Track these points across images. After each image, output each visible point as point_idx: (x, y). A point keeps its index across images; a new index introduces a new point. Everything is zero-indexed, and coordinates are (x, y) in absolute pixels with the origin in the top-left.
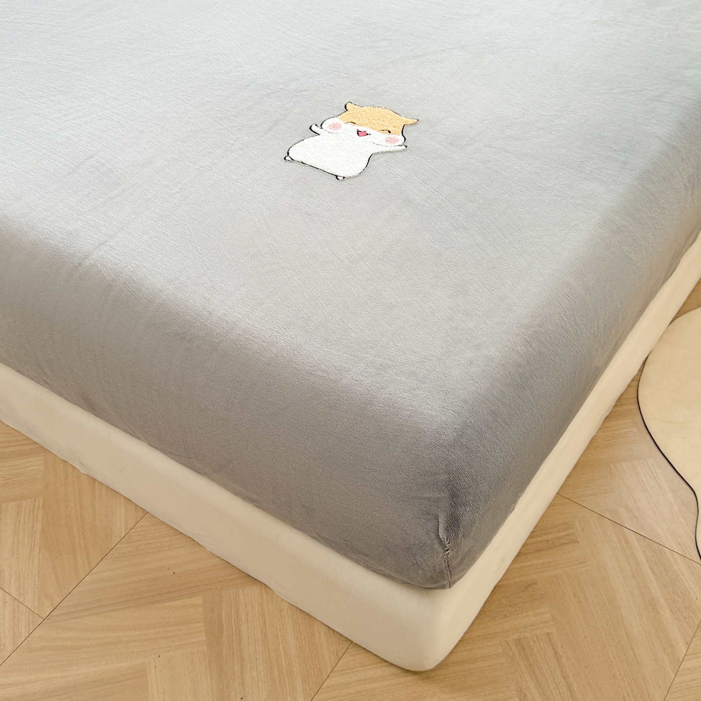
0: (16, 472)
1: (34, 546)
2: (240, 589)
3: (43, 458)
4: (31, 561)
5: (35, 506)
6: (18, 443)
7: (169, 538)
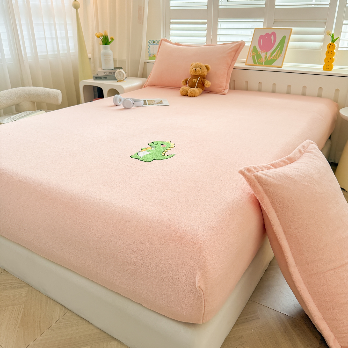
0: (15, 294)
1: (17, 324)
2: (108, 343)
3: (27, 288)
4: (14, 331)
5: (20, 308)
6: (18, 283)
7: (78, 321)
